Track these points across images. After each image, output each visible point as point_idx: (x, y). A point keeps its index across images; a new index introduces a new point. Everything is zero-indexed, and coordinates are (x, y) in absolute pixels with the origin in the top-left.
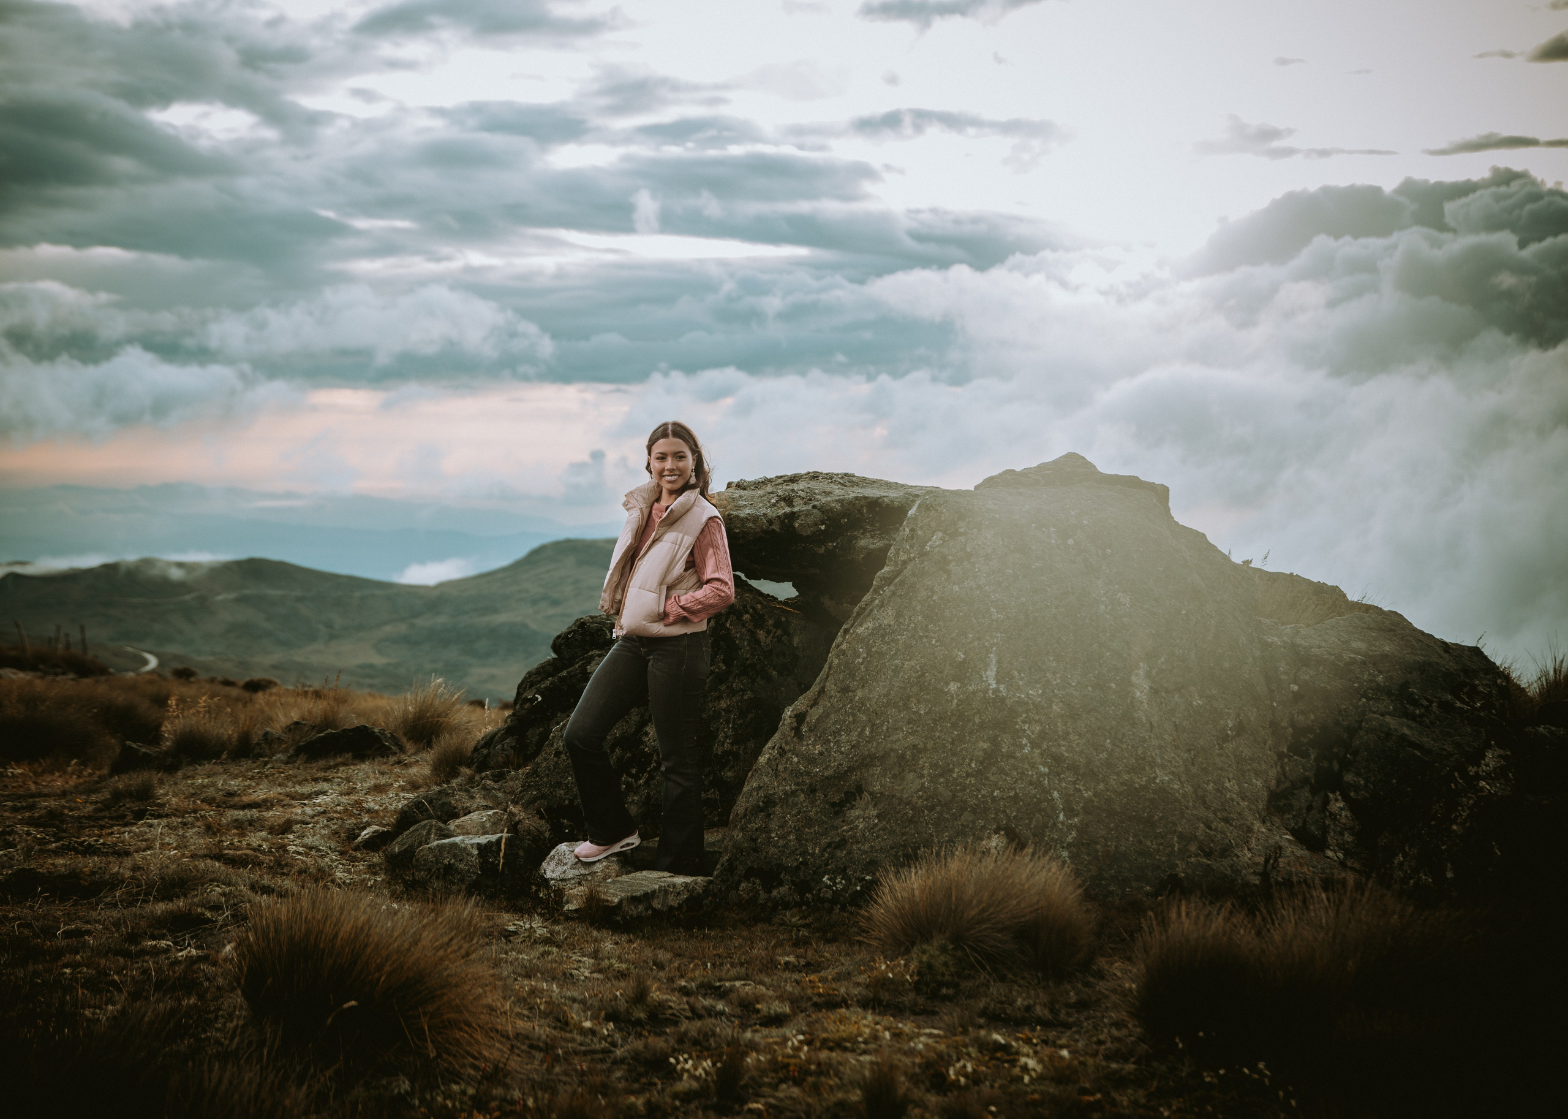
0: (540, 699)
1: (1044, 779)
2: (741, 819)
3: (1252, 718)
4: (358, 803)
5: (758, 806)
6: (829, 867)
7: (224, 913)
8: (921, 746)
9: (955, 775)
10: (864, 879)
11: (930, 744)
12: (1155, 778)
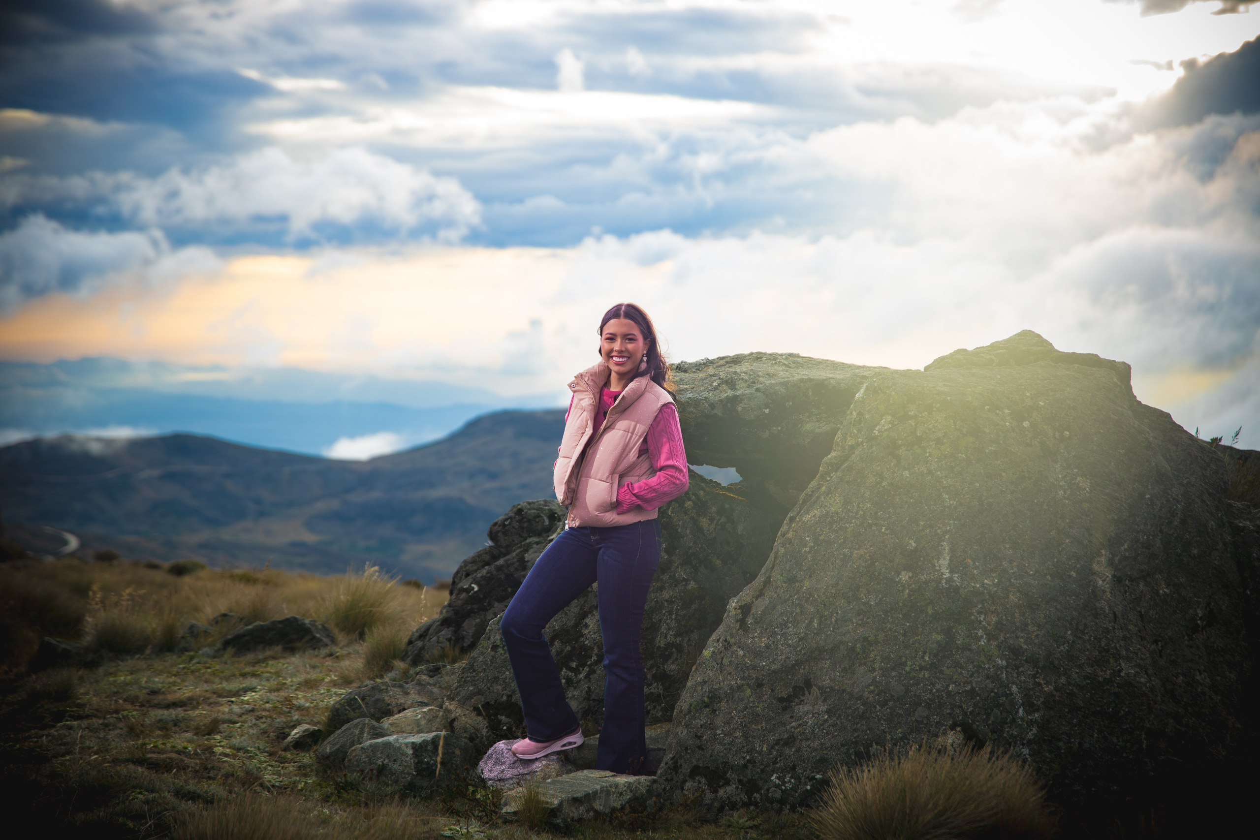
0: (476, 589)
1: (1002, 673)
2: (685, 715)
3: (1224, 607)
4: (288, 699)
5: (703, 701)
6: (778, 765)
7: (148, 823)
8: (872, 638)
9: (908, 669)
10: (814, 778)
11: (881, 637)
12: (1120, 671)
